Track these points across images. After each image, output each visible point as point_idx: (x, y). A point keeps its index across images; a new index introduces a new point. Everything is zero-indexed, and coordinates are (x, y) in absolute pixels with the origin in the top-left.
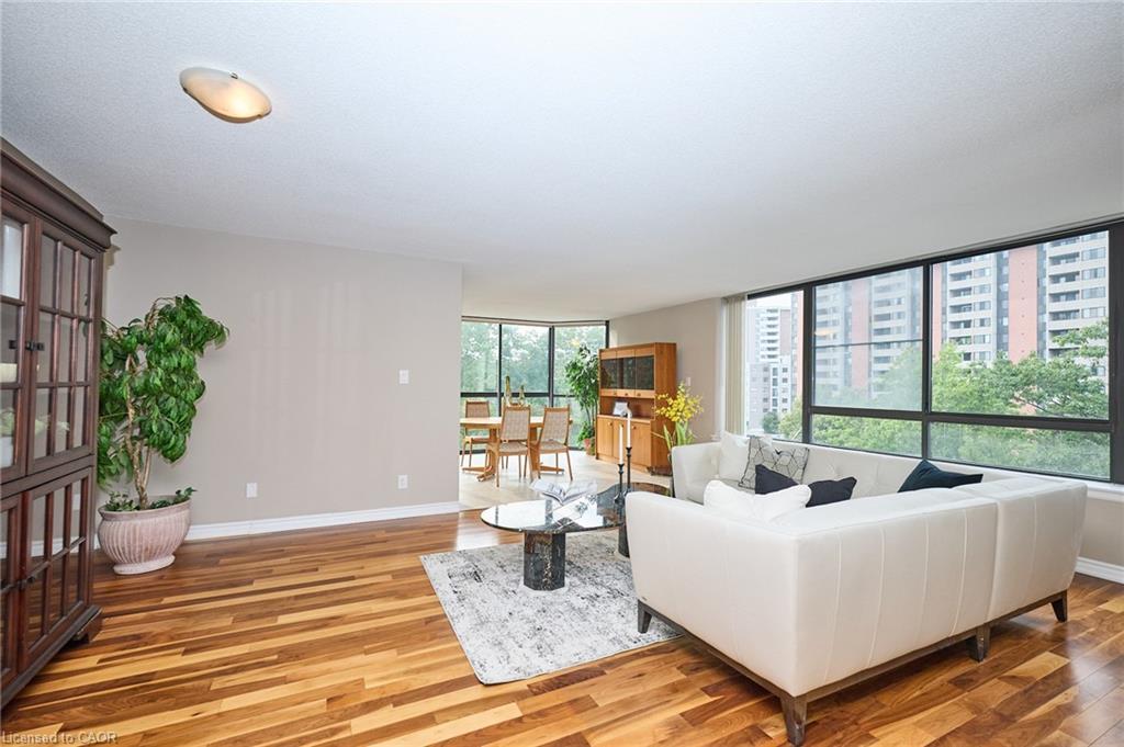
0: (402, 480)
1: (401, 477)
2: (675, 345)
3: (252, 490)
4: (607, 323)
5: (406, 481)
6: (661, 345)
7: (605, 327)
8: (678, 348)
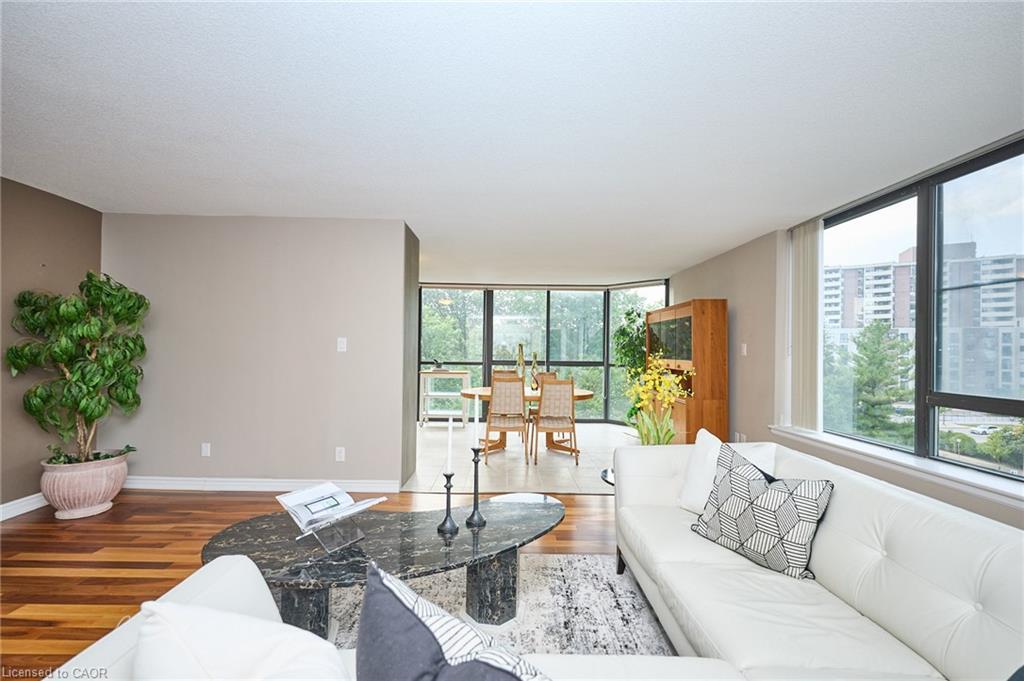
0: (340, 452)
1: (338, 449)
2: (724, 302)
3: (206, 450)
4: (667, 282)
5: (343, 454)
6: (703, 302)
7: (664, 287)
8: (730, 304)
